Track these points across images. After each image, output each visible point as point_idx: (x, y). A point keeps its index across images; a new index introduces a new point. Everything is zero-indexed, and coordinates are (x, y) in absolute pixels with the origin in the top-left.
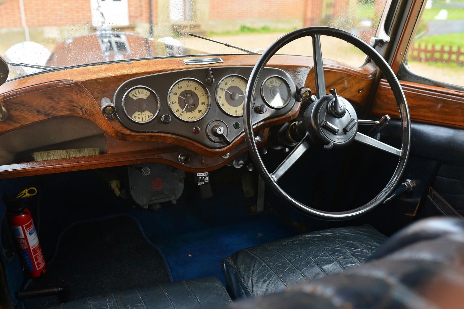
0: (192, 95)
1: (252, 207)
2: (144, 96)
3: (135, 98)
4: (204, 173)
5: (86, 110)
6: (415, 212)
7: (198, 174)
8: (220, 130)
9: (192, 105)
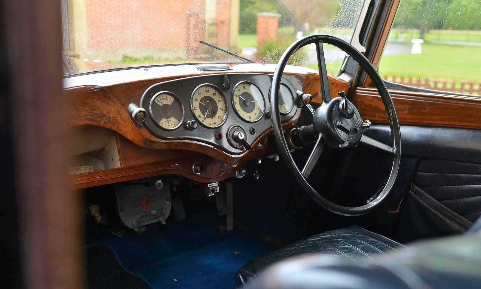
0: (210, 101)
1: (220, 227)
2: (168, 102)
3: (161, 104)
4: (215, 183)
5: (108, 118)
6: (399, 208)
7: (209, 185)
8: (241, 136)
9: (211, 111)
